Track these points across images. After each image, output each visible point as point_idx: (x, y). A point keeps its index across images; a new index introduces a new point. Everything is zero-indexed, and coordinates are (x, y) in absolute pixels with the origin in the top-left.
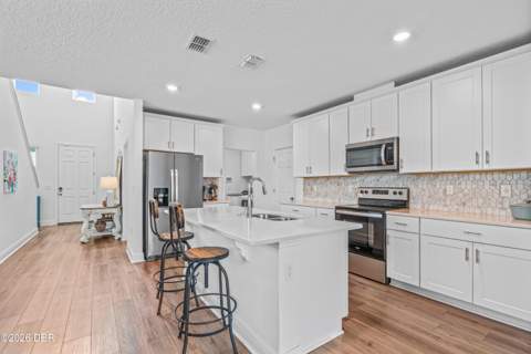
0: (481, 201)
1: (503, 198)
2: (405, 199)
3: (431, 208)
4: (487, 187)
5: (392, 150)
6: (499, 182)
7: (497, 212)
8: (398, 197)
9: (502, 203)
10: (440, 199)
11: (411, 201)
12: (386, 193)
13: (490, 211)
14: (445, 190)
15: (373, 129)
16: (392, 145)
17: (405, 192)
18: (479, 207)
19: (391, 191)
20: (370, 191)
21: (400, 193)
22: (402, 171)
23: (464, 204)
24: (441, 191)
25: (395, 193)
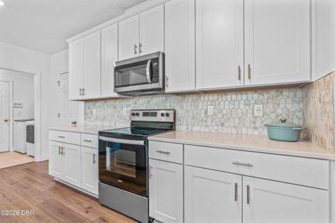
0: (237, 121)
1: (256, 117)
2: (172, 121)
3: (194, 129)
4: (242, 107)
5: (158, 65)
6: (253, 101)
7: (250, 132)
8: (164, 119)
9: (254, 123)
10: (202, 120)
11: (177, 122)
12: (155, 114)
13: (244, 131)
14: (206, 112)
15: (140, 45)
16: (157, 60)
17: (171, 113)
18: (235, 127)
19: (159, 113)
20: (141, 113)
21: (167, 115)
22: (167, 90)
23: (223, 125)
24: (203, 111)
25: (162, 115)
